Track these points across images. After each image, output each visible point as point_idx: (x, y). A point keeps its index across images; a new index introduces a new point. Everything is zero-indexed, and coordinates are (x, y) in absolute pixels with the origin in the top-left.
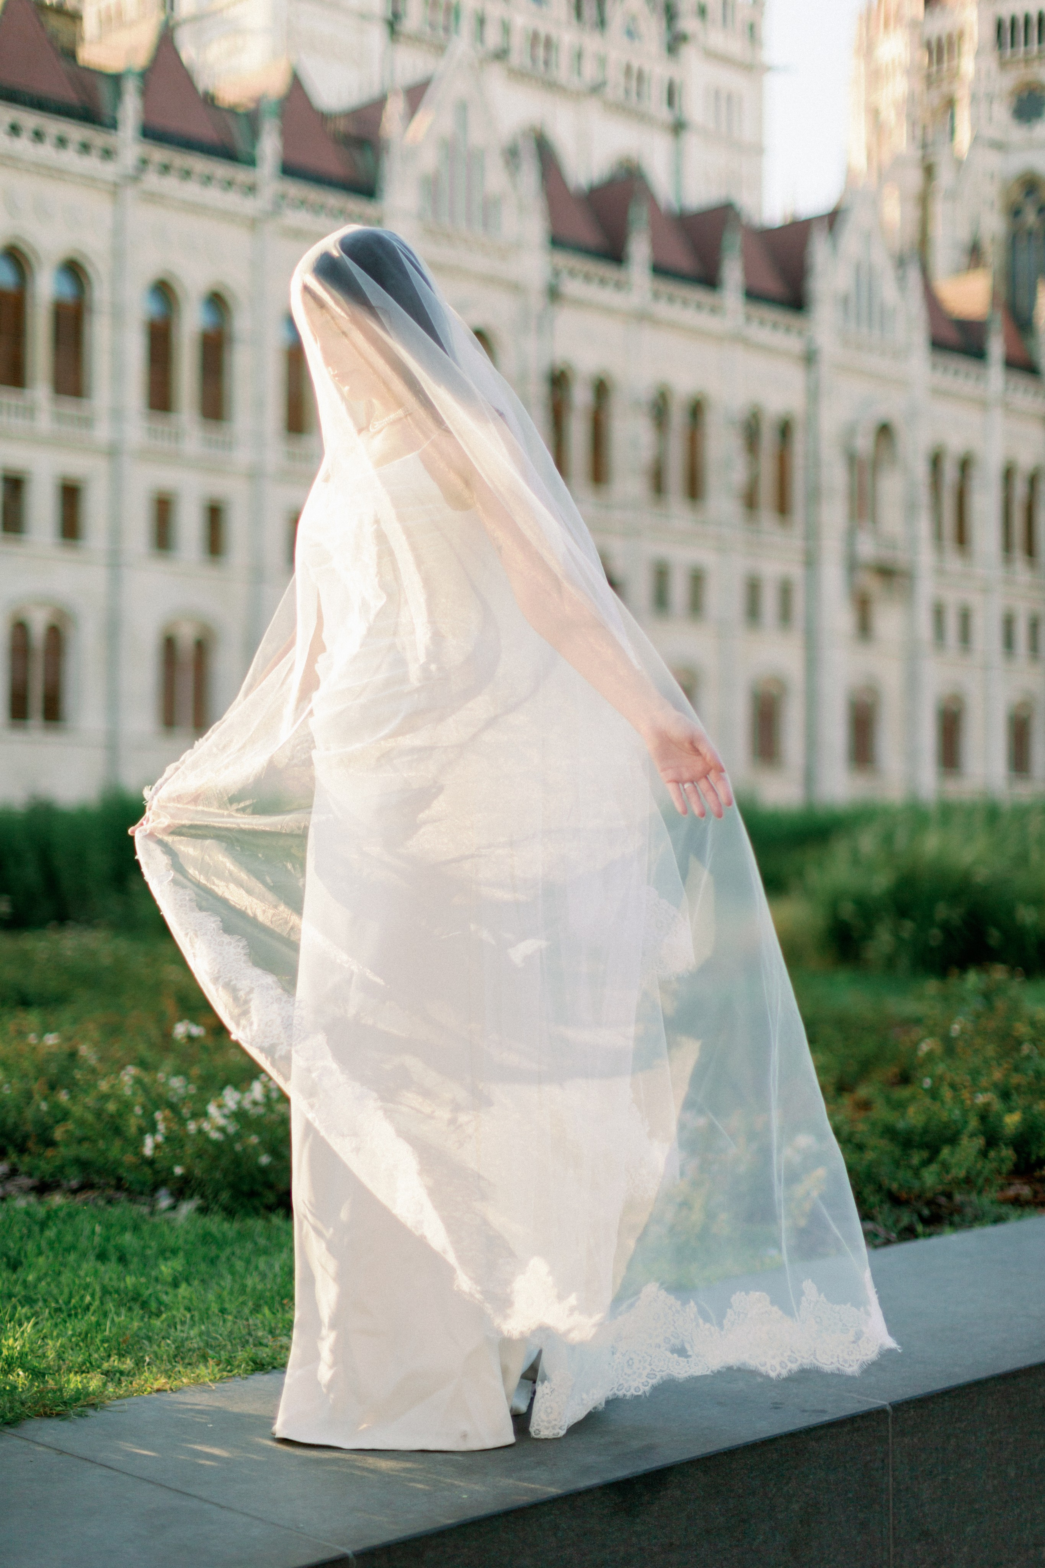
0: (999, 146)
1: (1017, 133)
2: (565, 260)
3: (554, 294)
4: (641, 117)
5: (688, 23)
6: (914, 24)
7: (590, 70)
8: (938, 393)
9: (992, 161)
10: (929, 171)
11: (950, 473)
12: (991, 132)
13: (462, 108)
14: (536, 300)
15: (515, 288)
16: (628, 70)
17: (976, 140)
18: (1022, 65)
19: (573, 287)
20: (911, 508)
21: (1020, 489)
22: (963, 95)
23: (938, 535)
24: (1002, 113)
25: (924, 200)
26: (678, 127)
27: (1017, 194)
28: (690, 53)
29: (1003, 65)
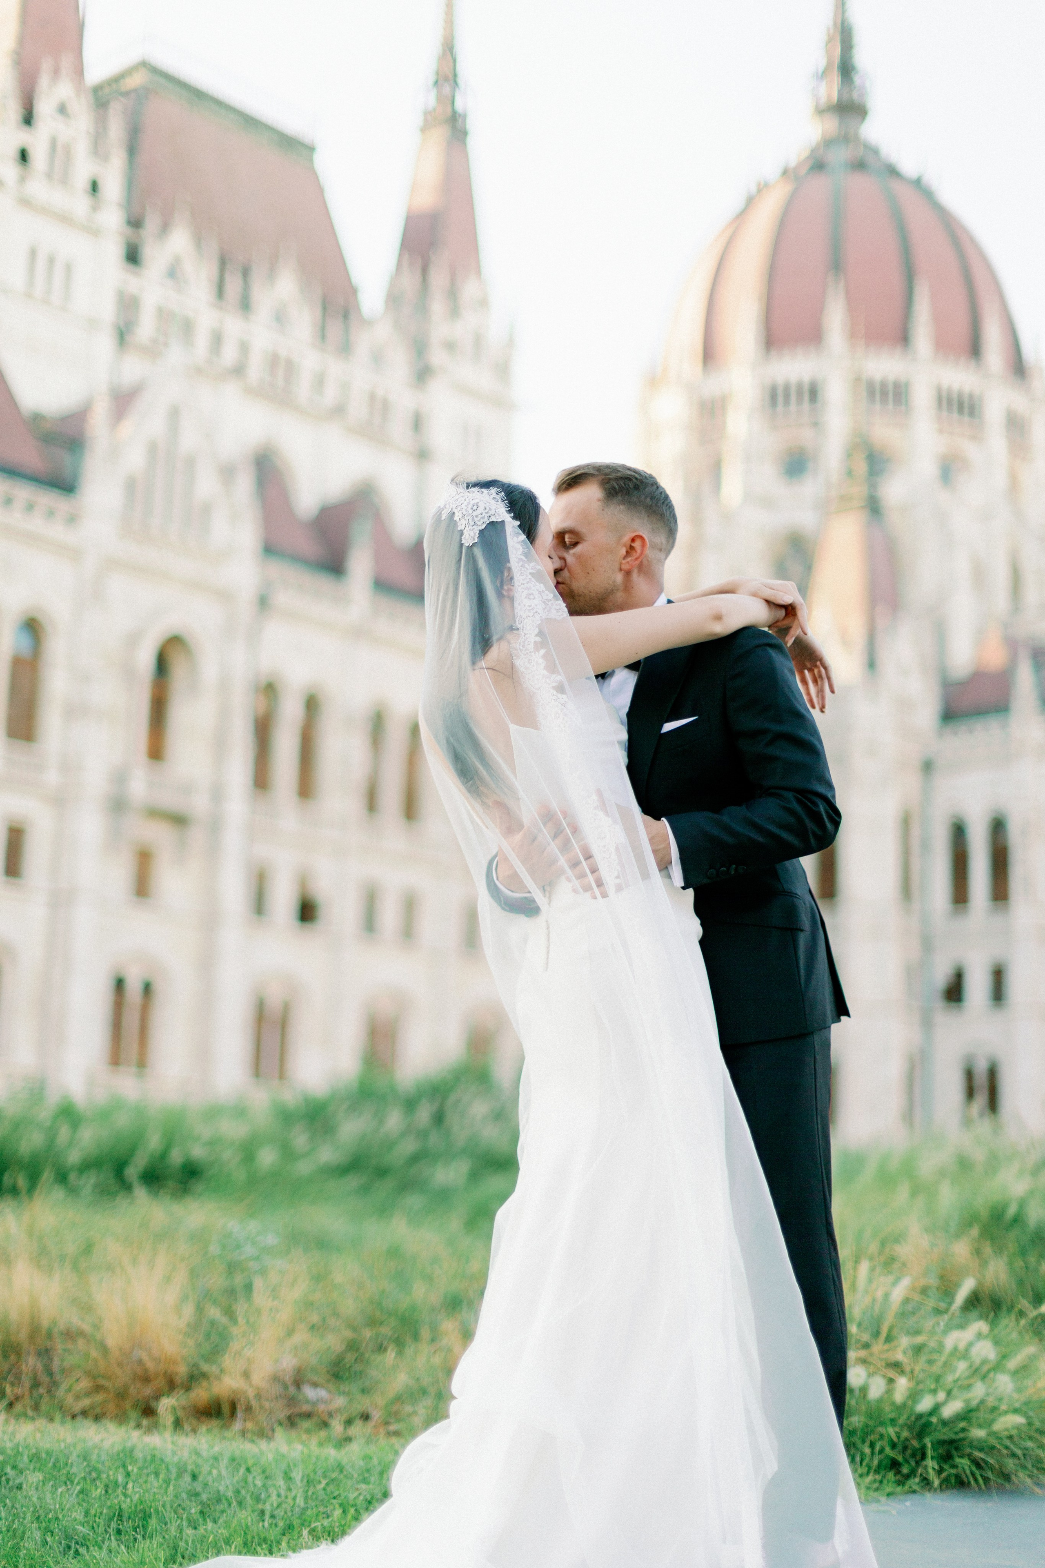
0: (767, 502)
1: (783, 491)
2: (278, 569)
3: (263, 602)
4: (384, 443)
5: (437, 357)
6: (692, 385)
7: (331, 393)
9: (761, 517)
10: (698, 522)
12: (761, 489)
13: (174, 414)
14: (246, 610)
15: (224, 596)
16: (372, 397)
17: (747, 496)
18: (794, 428)
19: (283, 598)
24: (772, 471)
25: (693, 551)
26: (422, 455)
28: (437, 385)
29: (776, 427)
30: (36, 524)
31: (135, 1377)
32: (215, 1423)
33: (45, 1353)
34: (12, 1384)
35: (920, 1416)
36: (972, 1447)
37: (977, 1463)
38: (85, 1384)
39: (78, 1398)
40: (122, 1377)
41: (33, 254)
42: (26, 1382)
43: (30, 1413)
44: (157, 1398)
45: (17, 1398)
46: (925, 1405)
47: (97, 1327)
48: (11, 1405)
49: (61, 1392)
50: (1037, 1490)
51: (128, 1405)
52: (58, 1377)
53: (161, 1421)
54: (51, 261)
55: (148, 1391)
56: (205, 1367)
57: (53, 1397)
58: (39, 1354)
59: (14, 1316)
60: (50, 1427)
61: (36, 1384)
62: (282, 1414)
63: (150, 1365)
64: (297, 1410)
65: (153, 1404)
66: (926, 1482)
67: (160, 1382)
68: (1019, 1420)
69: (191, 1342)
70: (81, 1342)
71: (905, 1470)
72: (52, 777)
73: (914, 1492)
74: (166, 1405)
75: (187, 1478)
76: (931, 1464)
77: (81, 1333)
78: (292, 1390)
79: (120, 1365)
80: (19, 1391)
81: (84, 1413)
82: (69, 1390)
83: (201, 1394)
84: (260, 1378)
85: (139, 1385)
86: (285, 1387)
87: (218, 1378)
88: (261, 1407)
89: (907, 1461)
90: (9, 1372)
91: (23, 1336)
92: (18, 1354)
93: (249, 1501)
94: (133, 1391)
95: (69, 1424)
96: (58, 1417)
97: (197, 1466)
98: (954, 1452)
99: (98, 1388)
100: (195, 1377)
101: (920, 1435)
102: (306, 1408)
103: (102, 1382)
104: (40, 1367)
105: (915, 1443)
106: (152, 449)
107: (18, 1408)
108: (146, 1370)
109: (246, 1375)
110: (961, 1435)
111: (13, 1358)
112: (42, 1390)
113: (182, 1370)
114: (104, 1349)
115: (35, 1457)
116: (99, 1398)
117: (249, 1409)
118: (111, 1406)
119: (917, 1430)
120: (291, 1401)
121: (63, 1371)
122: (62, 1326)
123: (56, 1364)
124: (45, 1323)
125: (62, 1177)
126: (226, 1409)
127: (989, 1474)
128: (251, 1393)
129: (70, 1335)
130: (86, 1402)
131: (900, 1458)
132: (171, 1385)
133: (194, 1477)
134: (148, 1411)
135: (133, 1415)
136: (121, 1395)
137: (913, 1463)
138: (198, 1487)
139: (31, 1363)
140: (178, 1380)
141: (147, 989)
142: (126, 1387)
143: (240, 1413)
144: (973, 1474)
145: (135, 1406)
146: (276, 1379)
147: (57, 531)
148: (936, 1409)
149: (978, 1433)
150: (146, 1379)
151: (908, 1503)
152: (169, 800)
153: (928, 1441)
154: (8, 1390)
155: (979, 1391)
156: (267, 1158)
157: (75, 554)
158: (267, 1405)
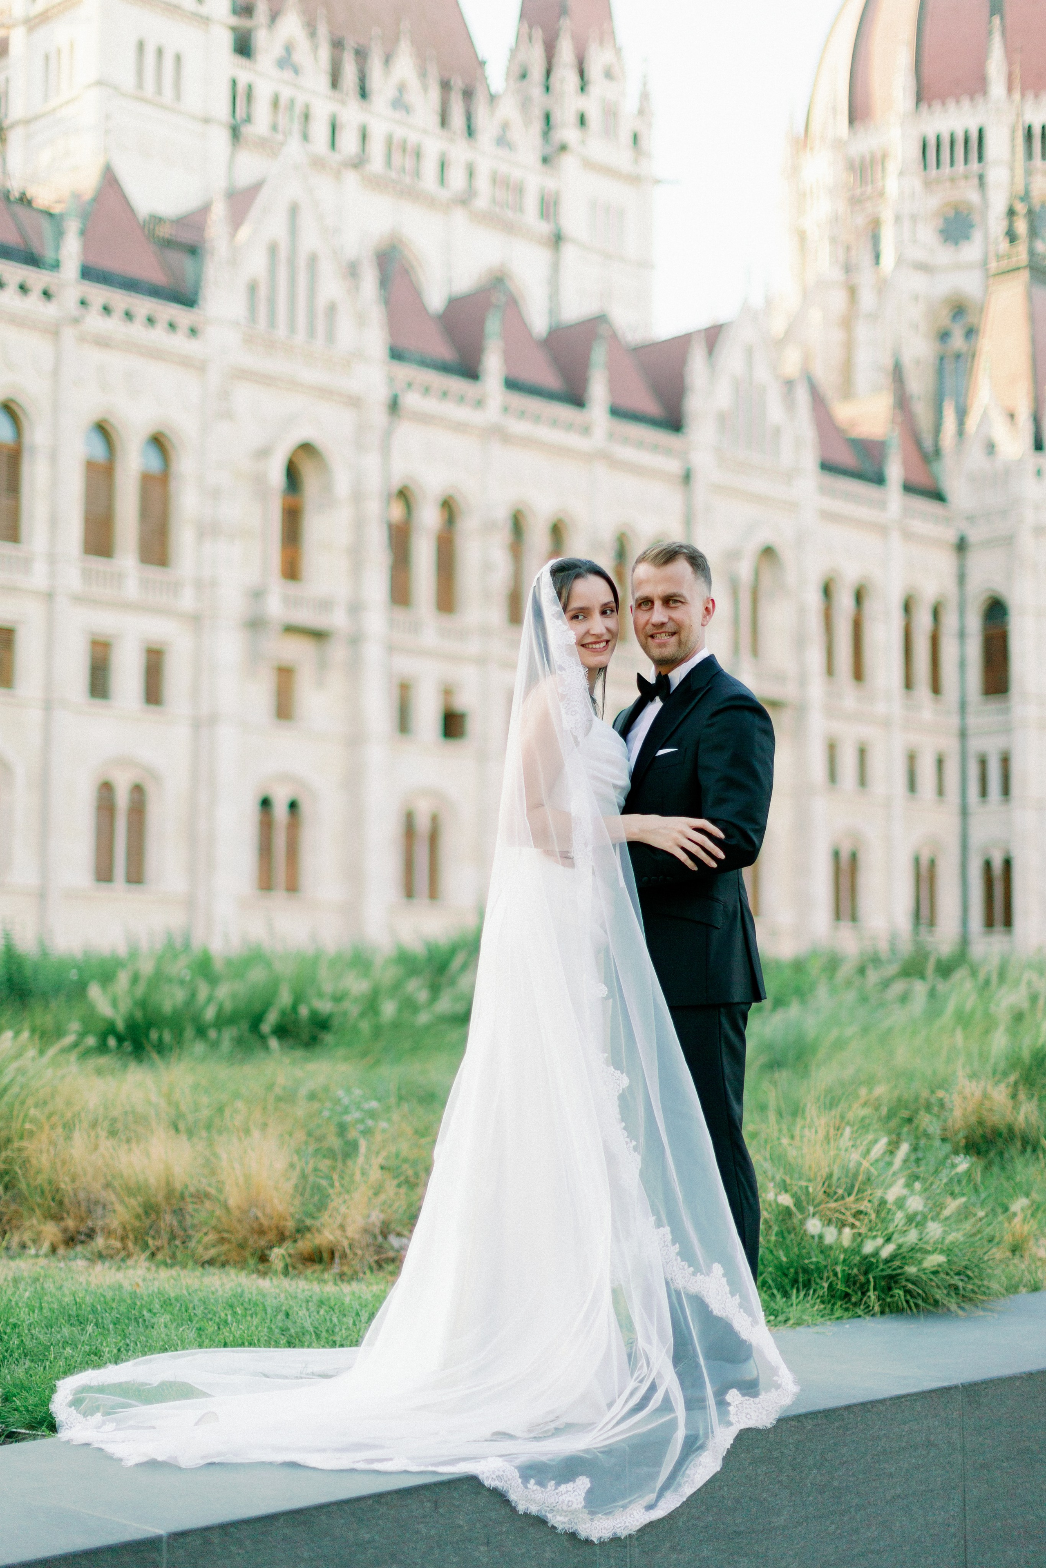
0: (924, 268)
1: (944, 255)
2: (405, 372)
3: (394, 406)
4: (509, 228)
5: (568, 133)
6: (838, 144)
7: (457, 179)
8: (828, 516)
9: (918, 282)
10: (852, 292)
11: (845, 602)
12: (917, 254)
13: (295, 212)
14: (378, 415)
15: (354, 402)
16: (500, 181)
17: (900, 261)
18: (948, 185)
19: (412, 400)
20: (800, 642)
21: (923, 621)
22: (887, 216)
23: (830, 670)
24: (928, 234)
25: (848, 323)
26: (557, 240)
27: (944, 318)
28: (569, 163)
29: (928, 184)
30: (158, 336)
31: (253, 1231)
32: (318, 1267)
33: (179, 1212)
34: (153, 1238)
35: (865, 1258)
36: (907, 1280)
37: (907, 1292)
38: (212, 1237)
39: (206, 1248)
40: (242, 1232)
41: (141, 46)
42: (165, 1236)
43: (169, 1261)
44: (271, 1247)
45: (158, 1249)
46: (869, 1248)
47: (220, 1191)
48: (153, 1254)
49: (192, 1244)
50: (960, 1312)
51: (247, 1254)
52: (191, 1232)
53: (274, 1267)
54: (160, 52)
55: (263, 1243)
56: (308, 1222)
57: (186, 1248)
58: (174, 1212)
59: (152, 1181)
60: (183, 1273)
61: (173, 1237)
62: (372, 1259)
63: (265, 1222)
64: (383, 1256)
65: (267, 1252)
66: (868, 1310)
67: (272, 1236)
68: (940, 1259)
69: (297, 1202)
70: (208, 1204)
71: (854, 1300)
72: (187, 600)
73: (860, 1316)
74: (277, 1254)
75: (281, 1316)
76: (872, 1295)
77: (207, 1196)
78: (380, 1239)
79: (240, 1221)
80: (159, 1243)
81: (211, 1262)
82: (199, 1242)
83: (305, 1245)
84: (352, 1231)
85: (256, 1237)
86: (375, 1237)
87: (319, 1231)
88: (355, 1254)
89: (856, 1293)
90: (151, 1228)
91: (160, 1198)
92: (158, 1213)
93: (324, 1334)
94: (251, 1242)
95: (199, 1271)
96: (191, 1263)
97: (291, 1307)
98: (893, 1285)
99: (222, 1240)
100: (302, 1230)
101: (866, 1273)
102: (391, 1254)
103: (226, 1235)
104: (175, 1223)
105: (862, 1279)
106: (273, 250)
107: (159, 1257)
108: (261, 1225)
109: (342, 1227)
110: (899, 1271)
111: (153, 1216)
112: (178, 1242)
113: (290, 1225)
114: (227, 1209)
115: (167, 1303)
116: (225, 1247)
117: (344, 1256)
118: (234, 1255)
119: (863, 1268)
120: (379, 1249)
121: (194, 1226)
122: (192, 1189)
123: (189, 1221)
124: (178, 1186)
125: (201, 1032)
126: (326, 1256)
127: (920, 1302)
128: (345, 1243)
129: (201, 1197)
130: (212, 1252)
131: (849, 1291)
132: (282, 1238)
133: (287, 1315)
134: (263, 1259)
135: (252, 1262)
136: (242, 1246)
137: (859, 1294)
138: (289, 1324)
139: (168, 1219)
140: (287, 1233)
141: (293, 806)
142: (245, 1239)
143: (337, 1260)
144: (907, 1302)
145: (253, 1255)
146: (366, 1231)
147: (179, 342)
148: (876, 1254)
149: (911, 1270)
150: (261, 1232)
151: (847, 1326)
152: (305, 617)
153: (871, 1277)
154: (151, 1242)
155: (912, 1236)
156: (389, 1009)
157: (200, 367)
158: (359, 1252)
